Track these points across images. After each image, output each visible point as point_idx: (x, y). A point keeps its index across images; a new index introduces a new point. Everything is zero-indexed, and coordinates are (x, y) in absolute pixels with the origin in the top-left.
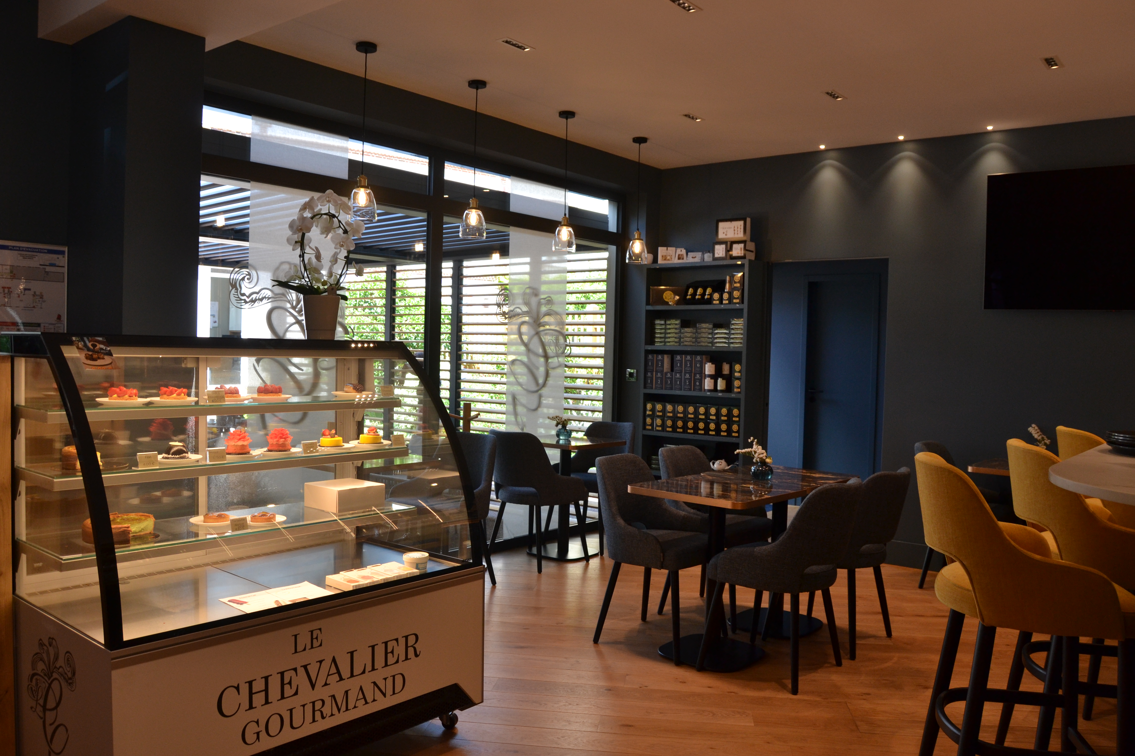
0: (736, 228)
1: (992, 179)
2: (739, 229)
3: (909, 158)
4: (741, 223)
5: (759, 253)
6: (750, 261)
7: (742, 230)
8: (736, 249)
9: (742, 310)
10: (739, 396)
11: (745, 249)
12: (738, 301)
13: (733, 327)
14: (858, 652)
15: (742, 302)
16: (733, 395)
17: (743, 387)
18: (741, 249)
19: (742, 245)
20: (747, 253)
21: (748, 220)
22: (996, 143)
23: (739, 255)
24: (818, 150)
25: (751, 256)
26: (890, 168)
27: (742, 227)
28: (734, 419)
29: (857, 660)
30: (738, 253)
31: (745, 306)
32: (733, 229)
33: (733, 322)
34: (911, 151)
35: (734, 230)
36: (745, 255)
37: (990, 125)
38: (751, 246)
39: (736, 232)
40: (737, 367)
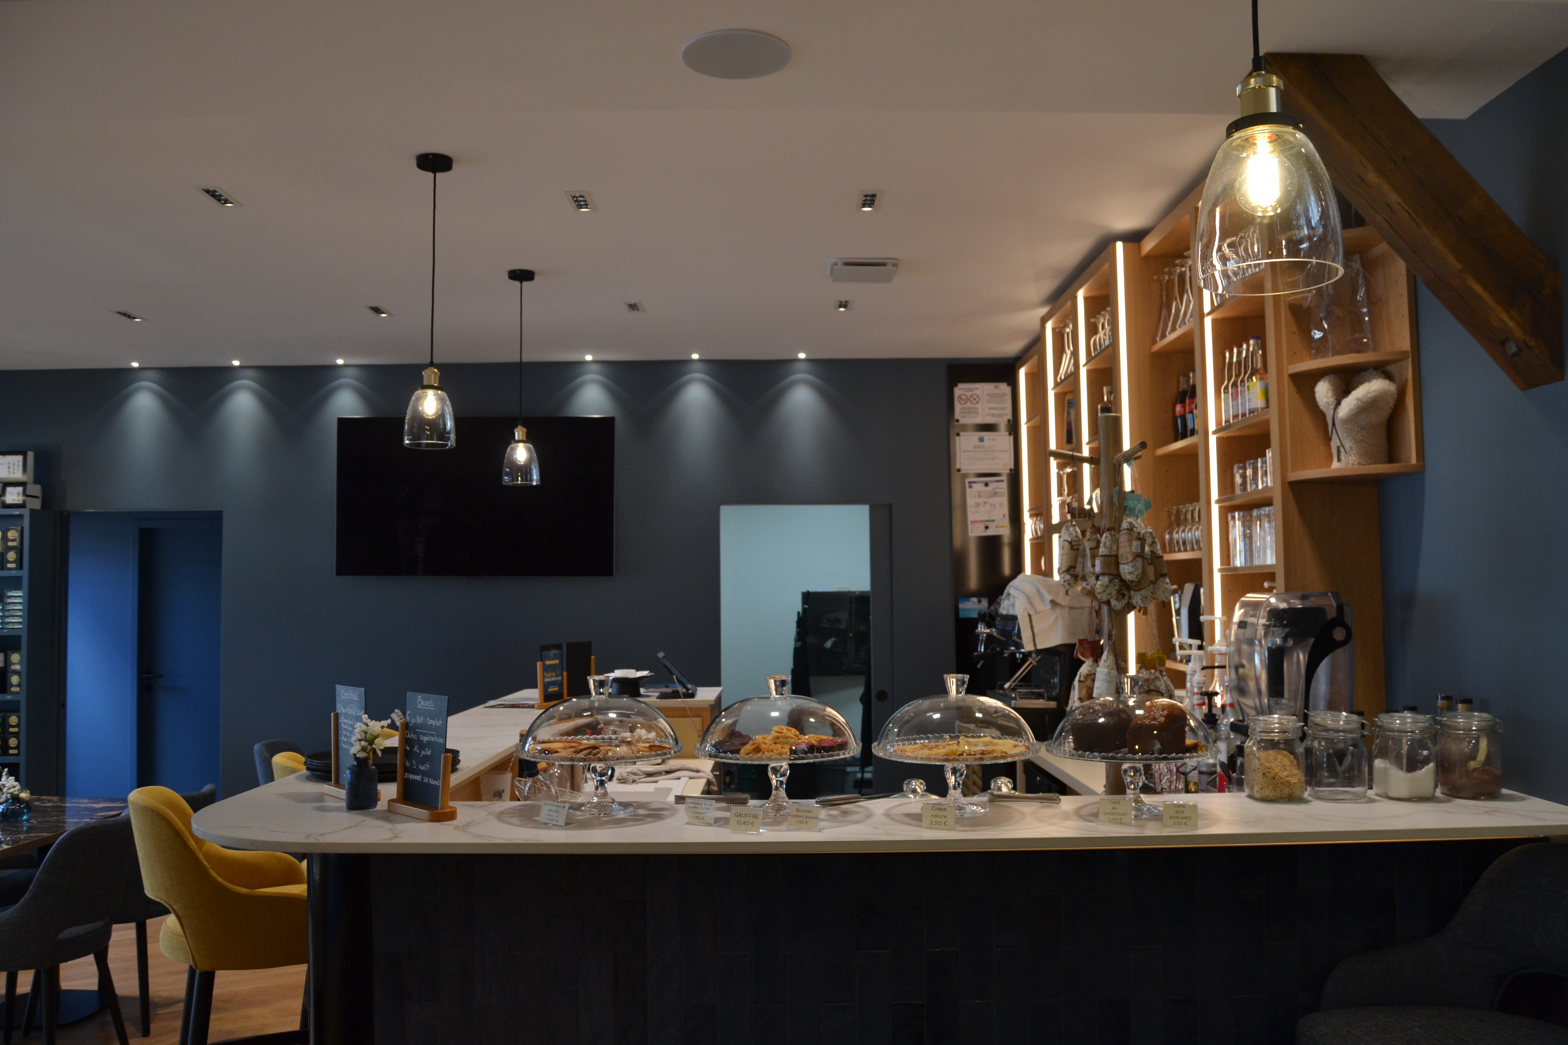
0: (11, 466)
1: (342, 422)
2: (16, 467)
3: (247, 388)
4: (20, 458)
5: (47, 500)
6: (33, 512)
7: (21, 468)
8: (12, 494)
9: (19, 579)
10: (16, 698)
11: (24, 493)
12: (13, 566)
13: (9, 601)
14: (153, 1027)
15: (20, 567)
16: (9, 697)
17: (24, 684)
18: (19, 494)
19: (20, 489)
20: (29, 500)
21: (31, 455)
22: (349, 379)
23: (16, 502)
24: (129, 367)
25: (36, 504)
26: (222, 400)
27: (21, 464)
28: (11, 730)
29: (152, 1035)
30: (14, 500)
31: (25, 573)
32: (7, 465)
33: (10, 594)
34: (249, 379)
35: (9, 468)
36: (24, 502)
37: (340, 357)
38: (35, 489)
39: (11, 470)
40: (15, 657)
